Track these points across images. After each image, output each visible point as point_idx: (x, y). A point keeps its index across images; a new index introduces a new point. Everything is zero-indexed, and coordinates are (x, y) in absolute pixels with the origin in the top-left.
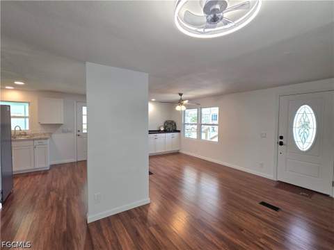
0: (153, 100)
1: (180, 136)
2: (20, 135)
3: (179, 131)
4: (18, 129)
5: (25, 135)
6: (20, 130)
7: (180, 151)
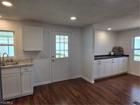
0: (109, 29)
1: (128, 59)
2: (8, 61)
3: (128, 56)
4: (5, 56)
5: (12, 61)
6: (8, 57)
7: (129, 73)
